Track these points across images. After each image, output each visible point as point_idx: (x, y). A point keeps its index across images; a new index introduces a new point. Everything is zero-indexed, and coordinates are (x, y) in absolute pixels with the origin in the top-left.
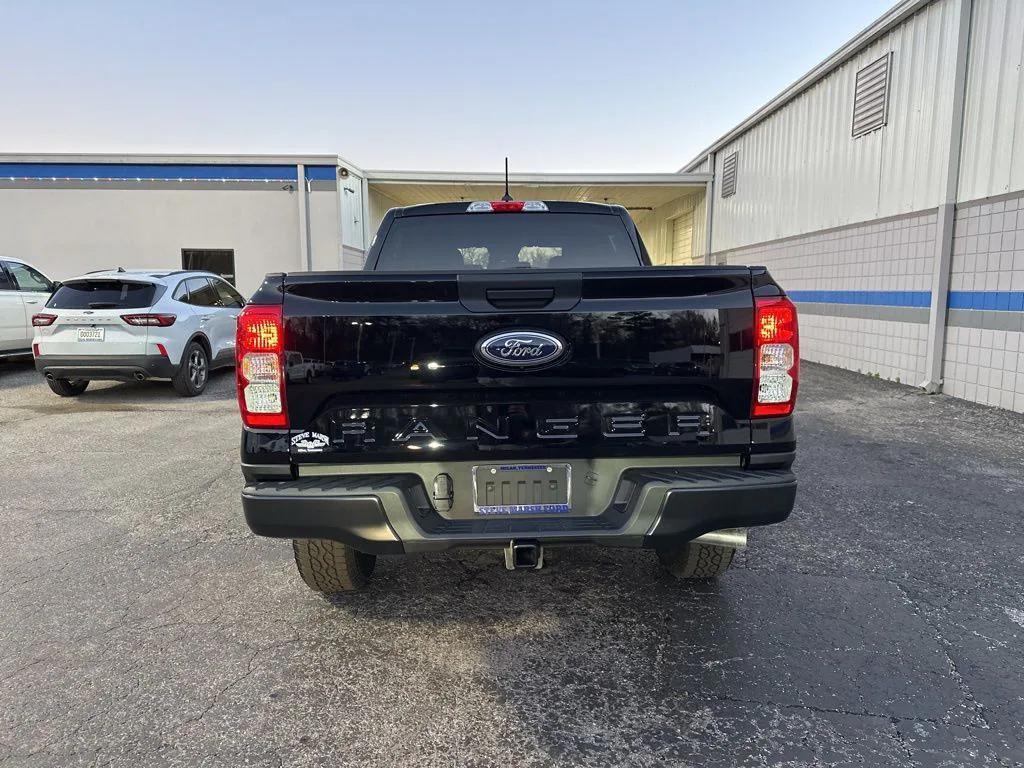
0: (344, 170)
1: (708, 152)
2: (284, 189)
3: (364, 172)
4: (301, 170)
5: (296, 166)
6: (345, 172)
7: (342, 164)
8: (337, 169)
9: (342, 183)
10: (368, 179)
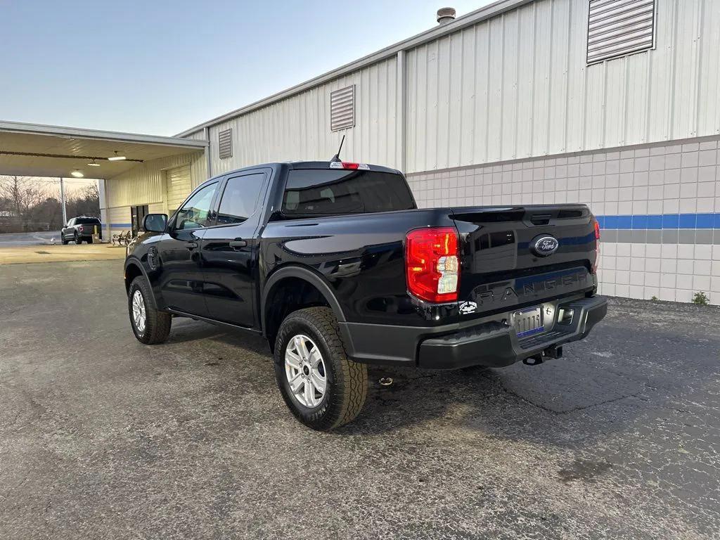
1: (205, 125)
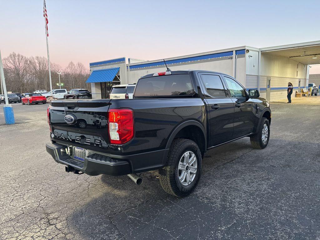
0: (248, 50)
2: (229, 59)
3: (259, 49)
4: (234, 52)
5: (233, 51)
6: (248, 51)
7: (247, 48)
8: (246, 50)
9: (247, 55)
10: (261, 51)
